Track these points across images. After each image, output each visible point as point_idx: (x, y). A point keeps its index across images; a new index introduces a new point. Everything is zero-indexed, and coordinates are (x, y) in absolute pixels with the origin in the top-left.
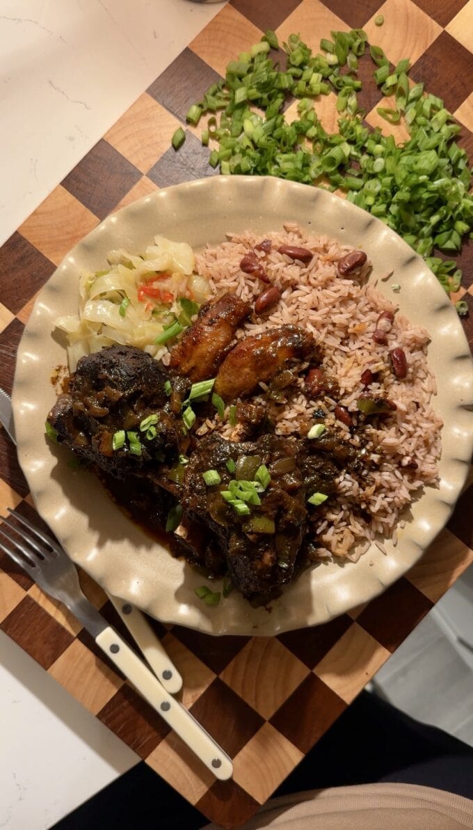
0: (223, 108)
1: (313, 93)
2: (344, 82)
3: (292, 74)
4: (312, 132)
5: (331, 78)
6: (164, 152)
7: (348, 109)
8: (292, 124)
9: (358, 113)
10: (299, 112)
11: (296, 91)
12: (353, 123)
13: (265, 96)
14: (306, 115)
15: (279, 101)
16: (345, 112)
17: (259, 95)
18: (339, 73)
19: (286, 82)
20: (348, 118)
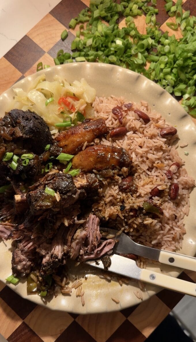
0: (88, 21)
1: (134, 14)
2: (149, 10)
3: (123, 5)
4: (133, 33)
5: (143, 8)
6: (57, 42)
7: (151, 23)
8: (123, 28)
9: (157, 25)
10: (126, 24)
11: (125, 14)
12: (154, 29)
13: (109, 15)
14: (130, 25)
15: (116, 17)
16: (150, 24)
17: (106, 14)
18: (147, 5)
19: (120, 8)
20: (151, 27)
